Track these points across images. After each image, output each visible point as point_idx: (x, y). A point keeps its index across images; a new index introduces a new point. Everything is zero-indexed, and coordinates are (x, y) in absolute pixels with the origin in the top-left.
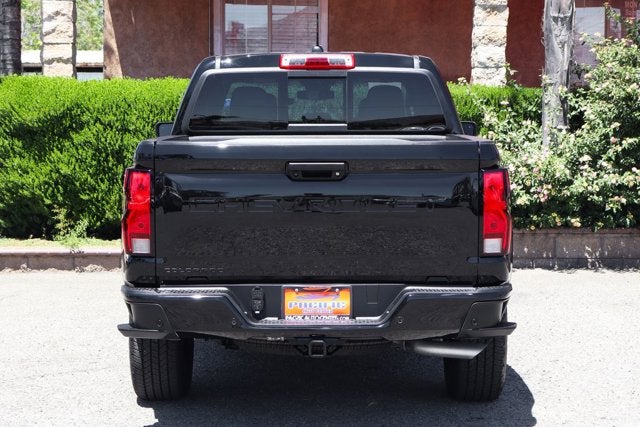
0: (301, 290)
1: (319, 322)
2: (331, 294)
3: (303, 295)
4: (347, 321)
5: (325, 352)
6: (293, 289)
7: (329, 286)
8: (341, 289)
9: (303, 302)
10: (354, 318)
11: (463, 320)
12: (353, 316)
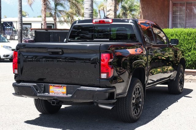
0: (54, 86)
1: (58, 95)
2: (61, 88)
3: (54, 87)
4: (65, 95)
5: (55, 104)
6: (52, 85)
7: (61, 85)
8: (64, 86)
9: (54, 89)
10: (67, 95)
11: (93, 97)
12: (67, 94)
